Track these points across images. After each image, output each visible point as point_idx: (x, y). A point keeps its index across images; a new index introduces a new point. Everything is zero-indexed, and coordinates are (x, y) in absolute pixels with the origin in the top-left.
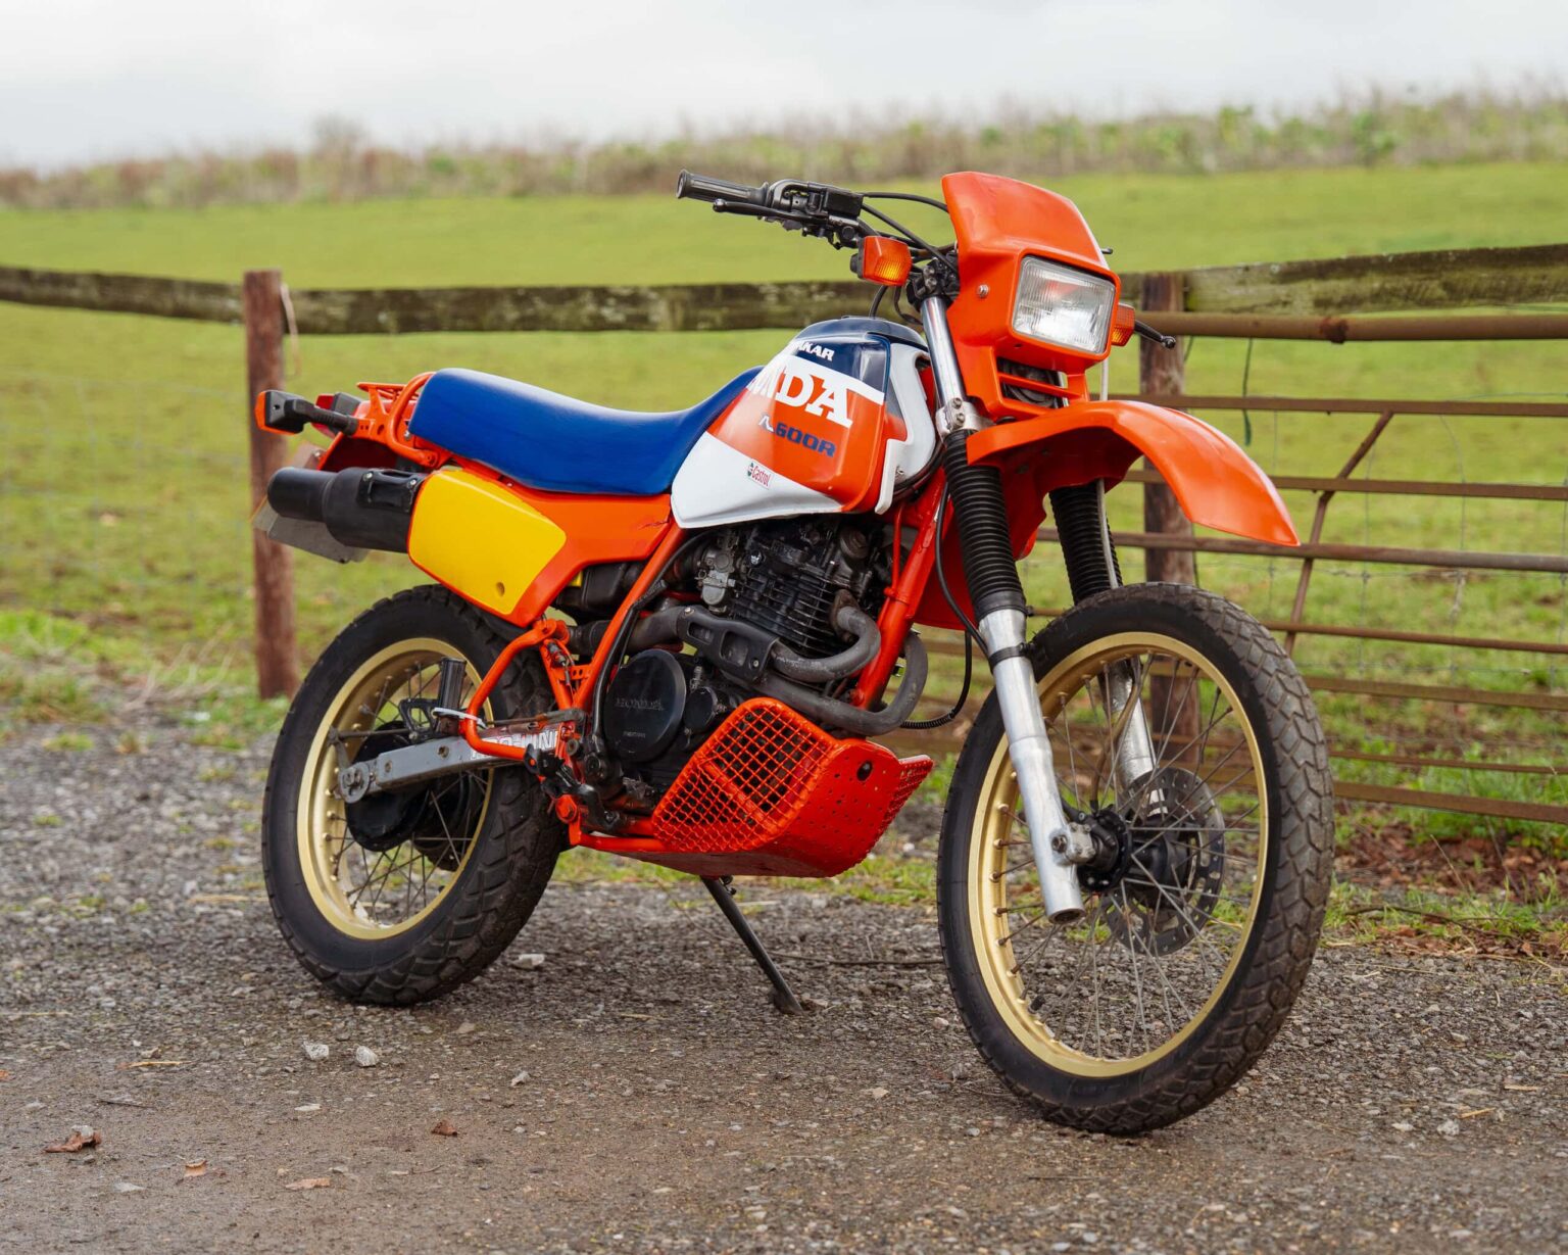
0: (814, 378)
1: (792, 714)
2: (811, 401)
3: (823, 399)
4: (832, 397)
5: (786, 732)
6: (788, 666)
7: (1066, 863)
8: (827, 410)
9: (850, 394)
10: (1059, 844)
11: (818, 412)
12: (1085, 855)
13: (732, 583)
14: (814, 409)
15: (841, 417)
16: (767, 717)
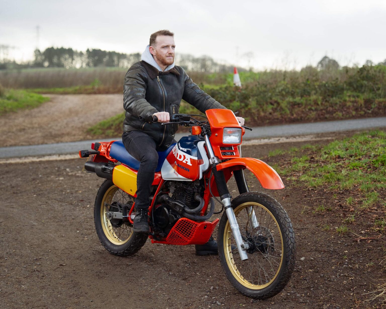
0: (184, 155)
1: (189, 220)
2: (184, 160)
3: (186, 160)
4: (187, 159)
5: (189, 224)
6: (187, 211)
7: (244, 250)
8: (187, 162)
9: (191, 159)
10: (242, 246)
11: (185, 162)
12: (248, 248)
13: (175, 189)
14: (184, 162)
15: (189, 163)
16: (185, 222)
